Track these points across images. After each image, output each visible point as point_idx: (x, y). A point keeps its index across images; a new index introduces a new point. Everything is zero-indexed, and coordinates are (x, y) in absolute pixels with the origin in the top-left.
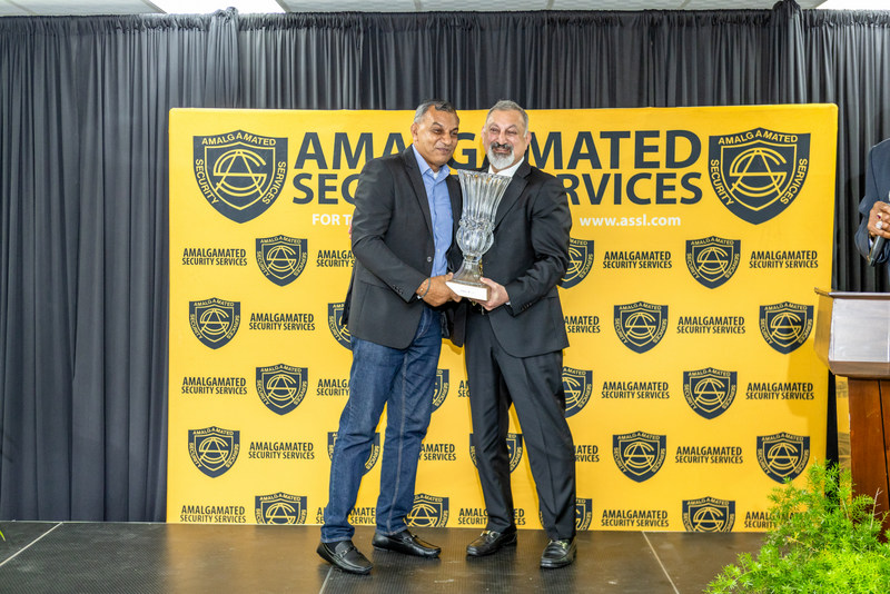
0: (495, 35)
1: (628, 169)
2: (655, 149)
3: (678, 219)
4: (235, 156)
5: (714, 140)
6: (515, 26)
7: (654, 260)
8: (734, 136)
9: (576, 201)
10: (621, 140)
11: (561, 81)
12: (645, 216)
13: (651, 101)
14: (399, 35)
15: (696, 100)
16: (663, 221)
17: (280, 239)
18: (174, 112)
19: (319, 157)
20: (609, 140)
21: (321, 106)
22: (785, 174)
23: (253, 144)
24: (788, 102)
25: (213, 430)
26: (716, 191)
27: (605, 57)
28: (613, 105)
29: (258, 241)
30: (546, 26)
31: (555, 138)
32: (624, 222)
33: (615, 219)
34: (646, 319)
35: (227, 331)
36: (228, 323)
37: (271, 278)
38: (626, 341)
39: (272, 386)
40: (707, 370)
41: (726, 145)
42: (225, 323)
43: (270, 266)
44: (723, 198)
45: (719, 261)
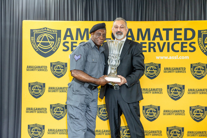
1: (172, 41)
2: (180, 34)
3: (188, 57)
4: (44, 36)
5: (200, 32)
7: (180, 70)
8: (206, 30)
9: (155, 51)
10: (169, 31)
11: (150, 12)
12: (177, 56)
13: (179, 19)
15: (193, 18)
16: (183, 58)
17: (58, 63)
19: (71, 36)
20: (166, 31)
21: (72, 20)
23: (50, 32)
25: (36, 125)
26: (200, 48)
28: (167, 20)
29: (51, 63)
31: (148, 30)
32: (170, 58)
33: (167, 57)
34: (178, 89)
35: (41, 92)
36: (41, 90)
37: (55, 75)
38: (171, 97)
39: (55, 111)
40: (197, 106)
41: (203, 33)
42: (40, 90)
43: (55, 71)
44: (202, 50)
45: (201, 71)
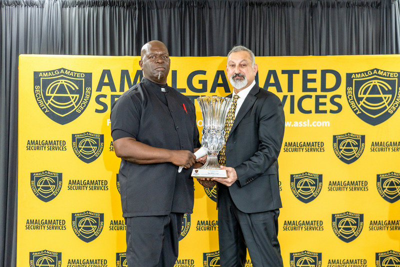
0: (218, 11)
1: (298, 92)
2: (314, 81)
3: (328, 122)
4: (59, 84)
5: (349, 76)
6: (230, 7)
7: (314, 147)
8: (361, 73)
10: (294, 75)
12: (308, 120)
13: (311, 52)
14: (160, 11)
15: (338, 53)
16: (319, 124)
17: (87, 134)
18: (22, 57)
19: (111, 84)
20: (286, 76)
21: (112, 53)
22: (391, 96)
23: (71, 76)
24: (392, 53)
25: (45, 252)
26: (351, 106)
27: (283, 25)
28: (289, 54)
29: (73, 135)
30: (248, 6)
32: (296, 124)
33: (291, 122)
34: (309, 183)
35: (54, 191)
36: (55, 186)
37: (81, 158)
38: (297, 196)
39: (82, 225)
40: (346, 213)
41: (356, 78)
42: (53, 186)
43: (81, 151)
44: (355, 110)
45: (352, 148)
